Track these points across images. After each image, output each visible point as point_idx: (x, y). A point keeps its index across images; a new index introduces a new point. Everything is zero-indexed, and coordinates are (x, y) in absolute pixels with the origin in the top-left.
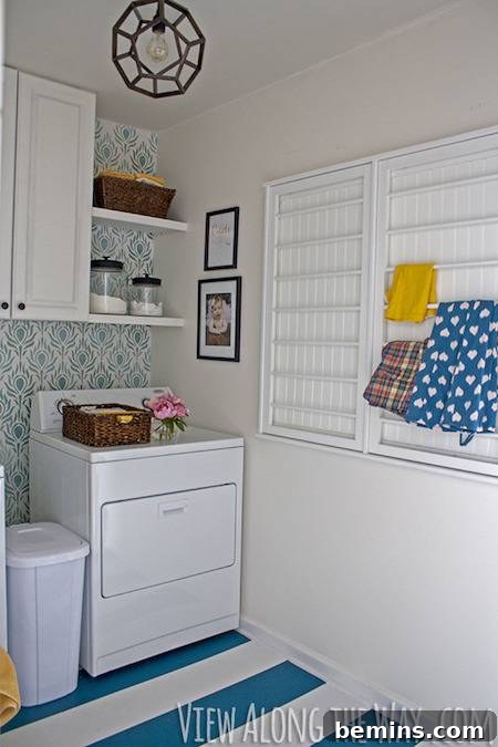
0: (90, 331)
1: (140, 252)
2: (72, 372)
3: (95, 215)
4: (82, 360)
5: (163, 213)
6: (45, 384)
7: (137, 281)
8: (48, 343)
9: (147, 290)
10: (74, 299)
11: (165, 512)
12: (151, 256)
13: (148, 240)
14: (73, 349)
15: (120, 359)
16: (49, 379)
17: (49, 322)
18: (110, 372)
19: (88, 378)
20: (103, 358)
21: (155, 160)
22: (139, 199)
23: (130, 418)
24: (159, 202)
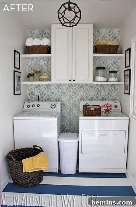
0: (100, 86)
1: (115, 63)
2: (95, 97)
3: (94, 56)
4: (98, 94)
5: (116, 52)
6: (87, 99)
7: (110, 72)
8: (88, 89)
9: (113, 74)
10: (88, 78)
11: (101, 135)
12: (118, 64)
13: (117, 60)
14: (95, 91)
15: (109, 93)
16: (88, 98)
17: (88, 84)
18: (106, 97)
19: (99, 98)
20: (103, 93)
21: (119, 37)
22: (108, 49)
23: (94, 109)
24: (114, 49)
